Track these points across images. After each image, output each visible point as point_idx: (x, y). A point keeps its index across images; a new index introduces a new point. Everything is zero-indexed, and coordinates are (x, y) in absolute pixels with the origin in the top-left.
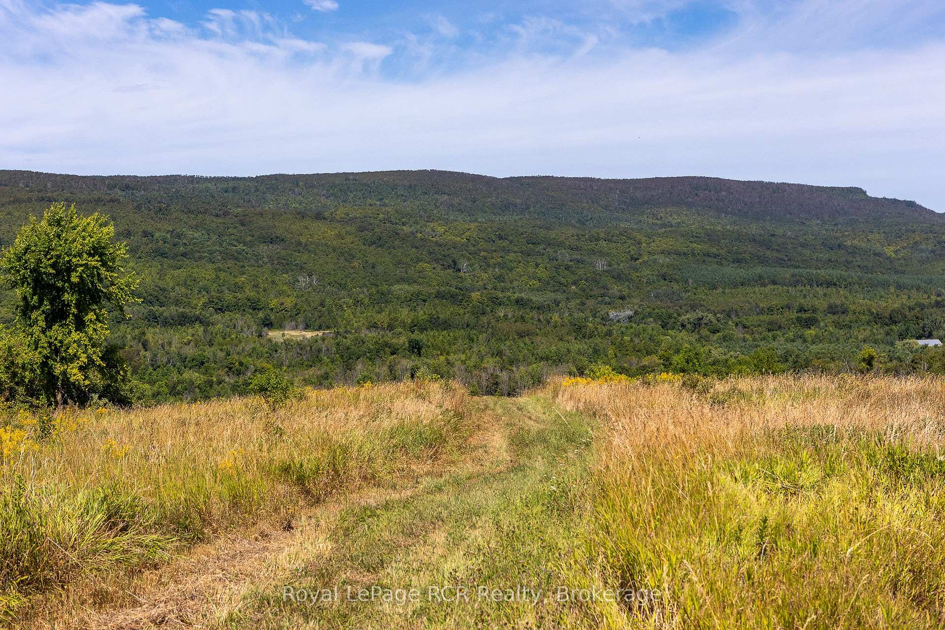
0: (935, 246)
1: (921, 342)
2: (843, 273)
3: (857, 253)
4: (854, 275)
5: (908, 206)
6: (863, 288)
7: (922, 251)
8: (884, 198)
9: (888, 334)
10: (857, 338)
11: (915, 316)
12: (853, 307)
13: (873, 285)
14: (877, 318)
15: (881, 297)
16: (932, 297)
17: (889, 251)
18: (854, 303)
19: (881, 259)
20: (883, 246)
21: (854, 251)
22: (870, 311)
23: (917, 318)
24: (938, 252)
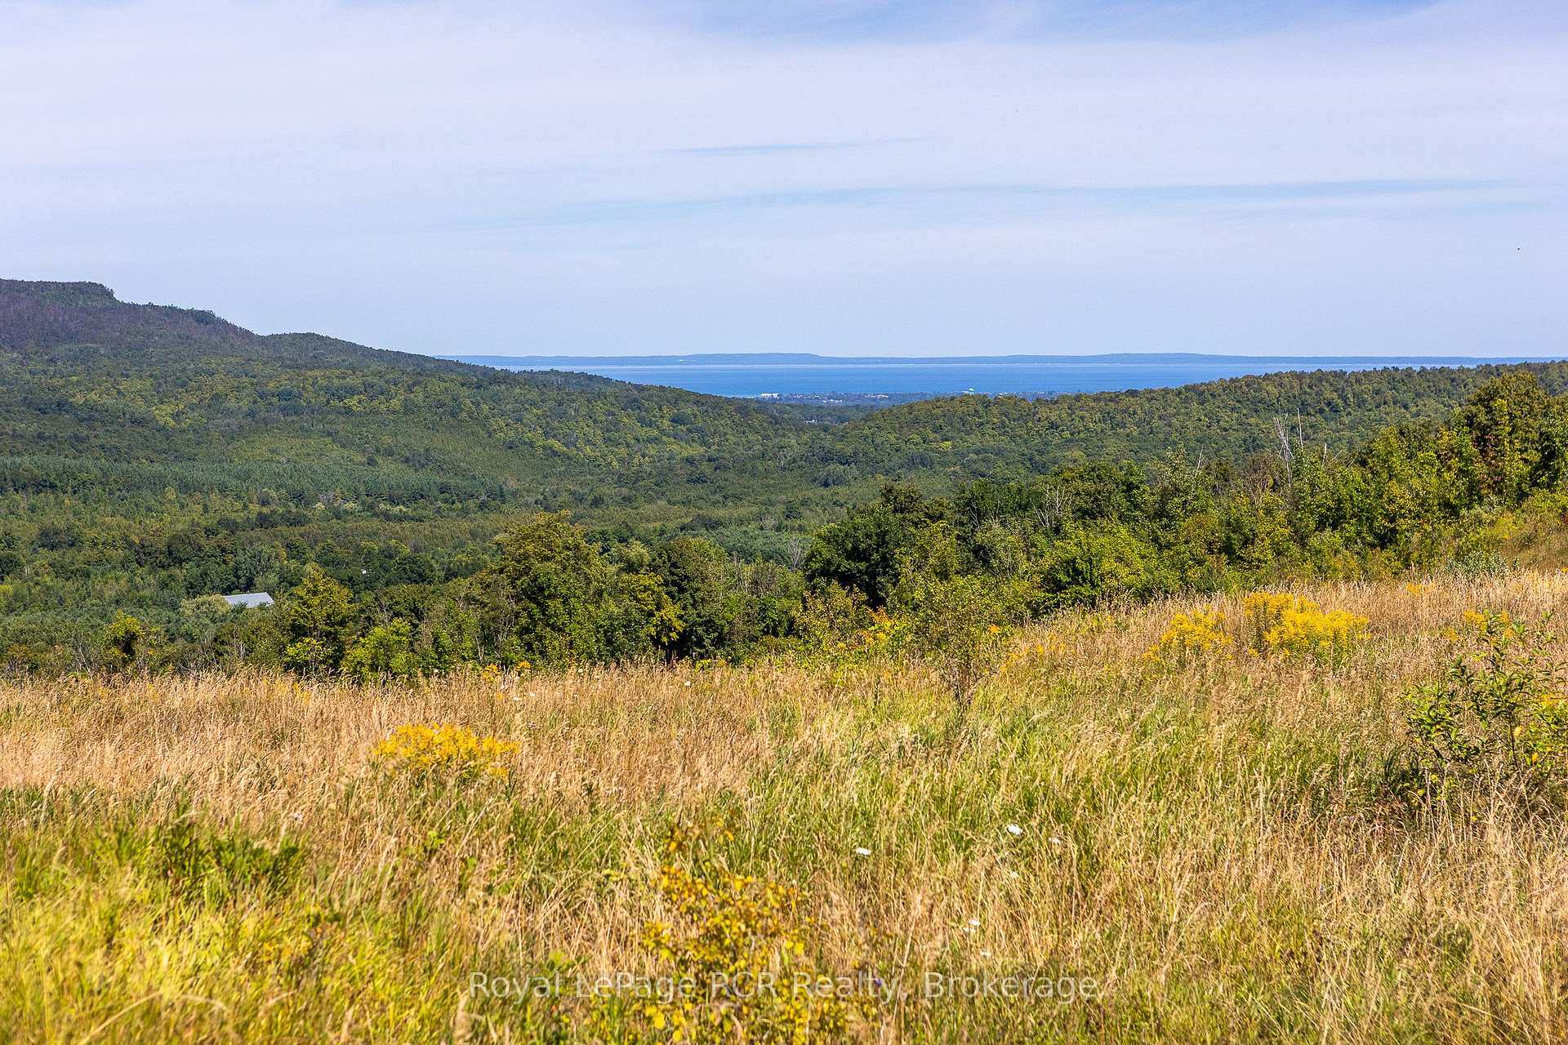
0: (255, 402)
1: (233, 600)
2: (68, 461)
3: (97, 420)
4: (92, 465)
5: (197, 321)
6: (111, 493)
7: (229, 413)
8: (151, 306)
9: (164, 585)
10: (101, 598)
11: (219, 546)
12: (91, 533)
13: (132, 485)
14: (142, 554)
15: (149, 509)
16: (251, 506)
17: (163, 414)
18: (94, 524)
19: (147, 433)
20: (149, 403)
21: (91, 416)
22: (125, 538)
23: (223, 550)
24: (263, 414)
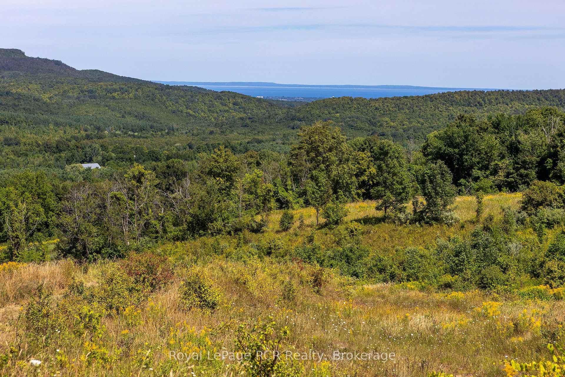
0: (79, 94)
1: (86, 166)
2: (13, 113)
3: (20, 99)
4: (22, 115)
5: (55, 64)
6: (29, 125)
7: (69, 97)
8: (38, 58)
9: (57, 160)
10: (34, 164)
11: (76, 146)
12: (24, 140)
13: (37, 123)
14: (47, 148)
15: (44, 132)
16: (81, 132)
17: (45, 97)
18: (24, 137)
19: (40, 104)
20: (40, 94)
21: (19, 97)
22: (37, 142)
23: (77, 147)
24: (82, 98)
